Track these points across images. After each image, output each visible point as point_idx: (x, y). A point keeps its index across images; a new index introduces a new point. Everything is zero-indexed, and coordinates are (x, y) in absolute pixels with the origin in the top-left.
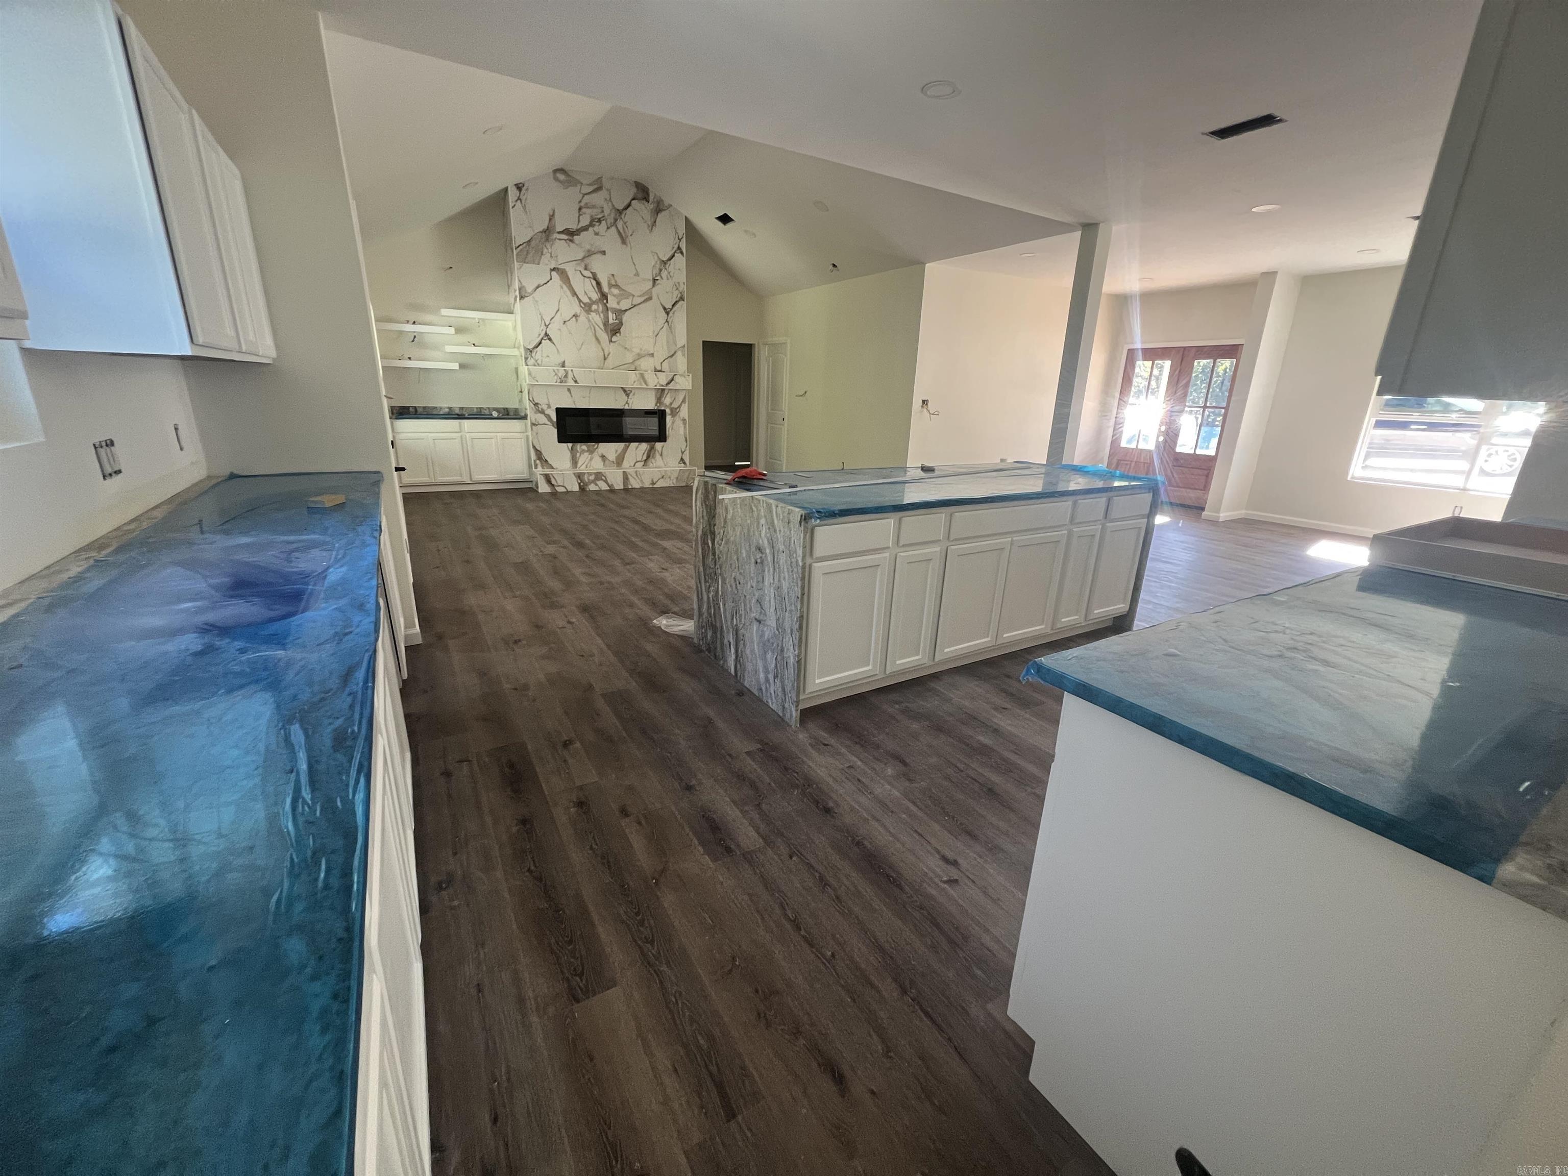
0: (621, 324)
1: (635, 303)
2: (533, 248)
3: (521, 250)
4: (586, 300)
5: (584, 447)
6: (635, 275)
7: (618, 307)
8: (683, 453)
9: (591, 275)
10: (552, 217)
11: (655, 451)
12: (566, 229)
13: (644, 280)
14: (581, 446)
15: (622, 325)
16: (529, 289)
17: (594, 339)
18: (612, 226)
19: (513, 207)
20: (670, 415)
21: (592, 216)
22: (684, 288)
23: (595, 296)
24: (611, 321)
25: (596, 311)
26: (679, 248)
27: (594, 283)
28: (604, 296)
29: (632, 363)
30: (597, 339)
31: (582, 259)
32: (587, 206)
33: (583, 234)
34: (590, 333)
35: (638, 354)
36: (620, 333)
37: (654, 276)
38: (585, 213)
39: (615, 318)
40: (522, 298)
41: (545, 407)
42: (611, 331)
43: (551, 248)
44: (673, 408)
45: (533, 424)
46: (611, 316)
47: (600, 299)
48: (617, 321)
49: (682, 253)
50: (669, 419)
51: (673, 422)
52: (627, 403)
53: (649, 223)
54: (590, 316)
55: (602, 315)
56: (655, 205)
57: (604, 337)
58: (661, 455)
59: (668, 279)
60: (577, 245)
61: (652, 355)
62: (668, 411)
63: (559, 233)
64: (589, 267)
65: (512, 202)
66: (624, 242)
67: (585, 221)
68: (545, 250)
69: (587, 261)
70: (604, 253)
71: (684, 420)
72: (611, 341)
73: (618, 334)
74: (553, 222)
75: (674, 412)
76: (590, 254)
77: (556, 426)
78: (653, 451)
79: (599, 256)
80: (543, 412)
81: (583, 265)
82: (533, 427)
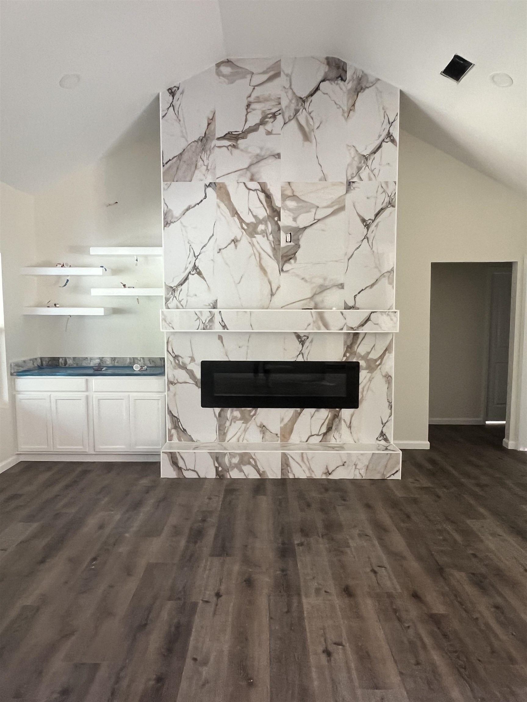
0: (298, 246)
1: (318, 217)
2: (185, 162)
3: (170, 167)
4: (249, 219)
5: (236, 413)
6: (320, 180)
7: (293, 224)
8: (384, 425)
9: (259, 187)
10: (211, 122)
11: (340, 421)
12: (229, 133)
13: (334, 184)
14: (232, 412)
15: (299, 248)
16: (177, 212)
17: (258, 269)
18: (290, 120)
19: (163, 117)
20: (366, 369)
21: (263, 112)
22: (395, 190)
23: (262, 213)
24: (283, 244)
25: (264, 233)
26: (389, 135)
27: (262, 196)
28: (276, 213)
29: (312, 298)
30: (263, 269)
31: (248, 169)
32: (258, 100)
33: (251, 136)
34: (254, 262)
35: (321, 286)
36: (296, 259)
37: (350, 178)
38: (254, 110)
39: (289, 240)
40: (167, 224)
41: (187, 360)
42: (283, 257)
43: (208, 159)
44: (371, 359)
45: (171, 383)
46: (283, 237)
47: (269, 216)
48: (292, 243)
49: (393, 141)
50: (363, 375)
51: (370, 380)
52: (301, 353)
53: (346, 109)
54: (254, 239)
55: (271, 237)
56: (355, 82)
57: (272, 265)
58: (350, 427)
59: (370, 179)
60: (242, 150)
61: (342, 286)
62: (362, 363)
63: (218, 139)
64: (256, 177)
65: (163, 111)
66: (306, 137)
67: (254, 119)
68: (200, 163)
69: (254, 169)
70: (278, 156)
71: (388, 377)
72: (281, 270)
73: (292, 261)
74: (212, 126)
75: (373, 366)
76: (259, 159)
77: (200, 385)
78: (337, 420)
79: (271, 160)
80: (184, 367)
81: (249, 175)
82: (171, 386)
